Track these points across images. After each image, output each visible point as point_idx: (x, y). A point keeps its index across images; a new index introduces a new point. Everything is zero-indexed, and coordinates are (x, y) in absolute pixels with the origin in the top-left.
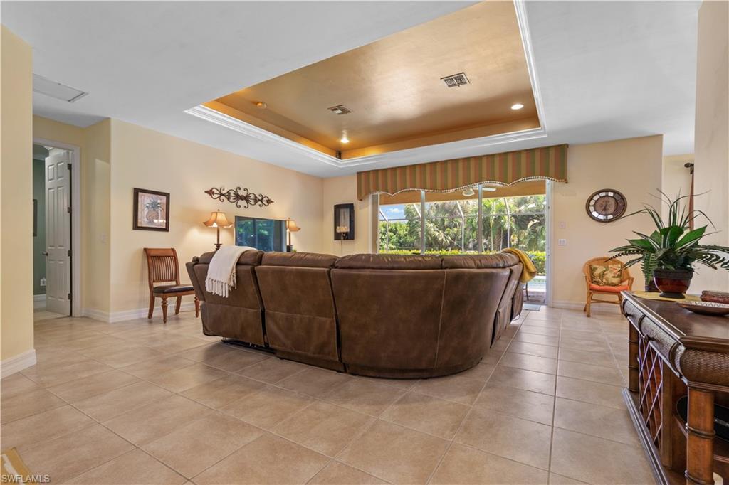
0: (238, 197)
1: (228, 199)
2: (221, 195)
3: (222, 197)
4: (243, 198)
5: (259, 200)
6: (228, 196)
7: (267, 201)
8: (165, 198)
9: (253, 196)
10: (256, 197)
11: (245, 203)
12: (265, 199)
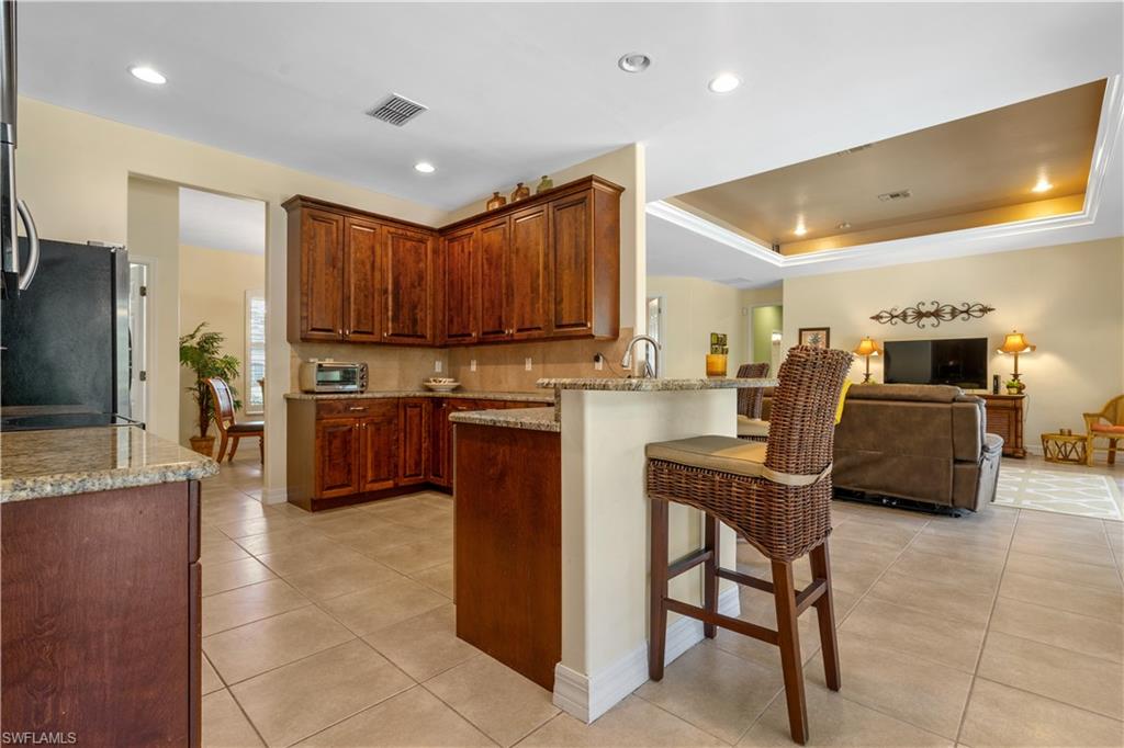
0: (920, 315)
1: (905, 320)
2: (893, 317)
3: (895, 320)
4: (928, 315)
5: (962, 312)
6: (904, 316)
7: (981, 310)
8: (825, 332)
9: (948, 310)
10: (954, 309)
11: (933, 320)
12: (976, 308)
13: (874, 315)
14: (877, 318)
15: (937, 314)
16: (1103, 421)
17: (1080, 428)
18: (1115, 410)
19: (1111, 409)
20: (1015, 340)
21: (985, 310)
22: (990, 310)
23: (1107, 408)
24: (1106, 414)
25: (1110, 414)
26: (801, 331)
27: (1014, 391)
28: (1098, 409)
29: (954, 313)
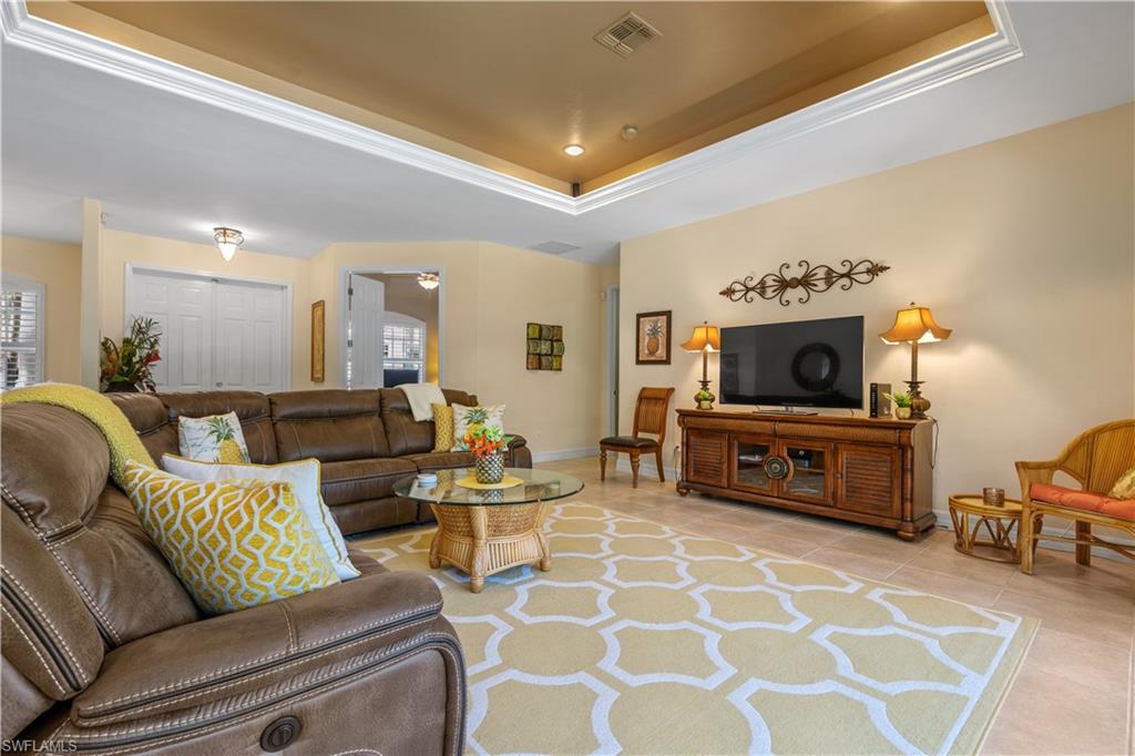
0: (784, 285)
1: (762, 294)
2: (748, 290)
3: (751, 294)
4: (795, 283)
5: (842, 276)
6: (762, 288)
7: (869, 271)
8: (665, 318)
9: (821, 273)
10: (830, 271)
11: (800, 292)
12: (862, 268)
13: (724, 288)
14: (728, 292)
15: (805, 282)
16: (1061, 478)
17: (1014, 488)
18: (1090, 456)
19: (1081, 453)
20: (910, 319)
21: (876, 270)
22: (883, 269)
23: (1071, 452)
24: (1069, 464)
25: (1079, 462)
26: (639, 316)
27: (906, 412)
28: (1053, 453)
29: (830, 278)
